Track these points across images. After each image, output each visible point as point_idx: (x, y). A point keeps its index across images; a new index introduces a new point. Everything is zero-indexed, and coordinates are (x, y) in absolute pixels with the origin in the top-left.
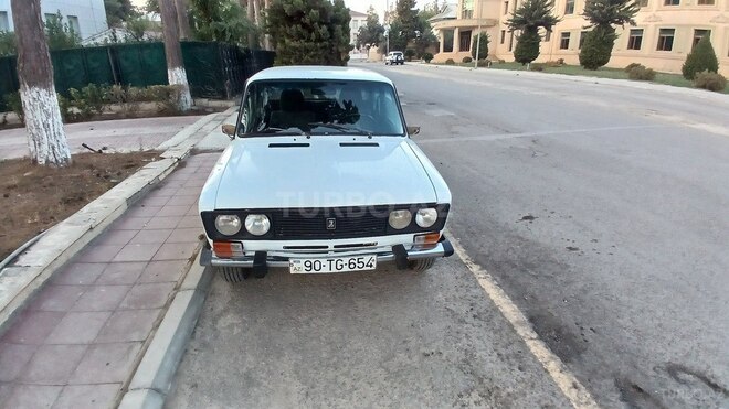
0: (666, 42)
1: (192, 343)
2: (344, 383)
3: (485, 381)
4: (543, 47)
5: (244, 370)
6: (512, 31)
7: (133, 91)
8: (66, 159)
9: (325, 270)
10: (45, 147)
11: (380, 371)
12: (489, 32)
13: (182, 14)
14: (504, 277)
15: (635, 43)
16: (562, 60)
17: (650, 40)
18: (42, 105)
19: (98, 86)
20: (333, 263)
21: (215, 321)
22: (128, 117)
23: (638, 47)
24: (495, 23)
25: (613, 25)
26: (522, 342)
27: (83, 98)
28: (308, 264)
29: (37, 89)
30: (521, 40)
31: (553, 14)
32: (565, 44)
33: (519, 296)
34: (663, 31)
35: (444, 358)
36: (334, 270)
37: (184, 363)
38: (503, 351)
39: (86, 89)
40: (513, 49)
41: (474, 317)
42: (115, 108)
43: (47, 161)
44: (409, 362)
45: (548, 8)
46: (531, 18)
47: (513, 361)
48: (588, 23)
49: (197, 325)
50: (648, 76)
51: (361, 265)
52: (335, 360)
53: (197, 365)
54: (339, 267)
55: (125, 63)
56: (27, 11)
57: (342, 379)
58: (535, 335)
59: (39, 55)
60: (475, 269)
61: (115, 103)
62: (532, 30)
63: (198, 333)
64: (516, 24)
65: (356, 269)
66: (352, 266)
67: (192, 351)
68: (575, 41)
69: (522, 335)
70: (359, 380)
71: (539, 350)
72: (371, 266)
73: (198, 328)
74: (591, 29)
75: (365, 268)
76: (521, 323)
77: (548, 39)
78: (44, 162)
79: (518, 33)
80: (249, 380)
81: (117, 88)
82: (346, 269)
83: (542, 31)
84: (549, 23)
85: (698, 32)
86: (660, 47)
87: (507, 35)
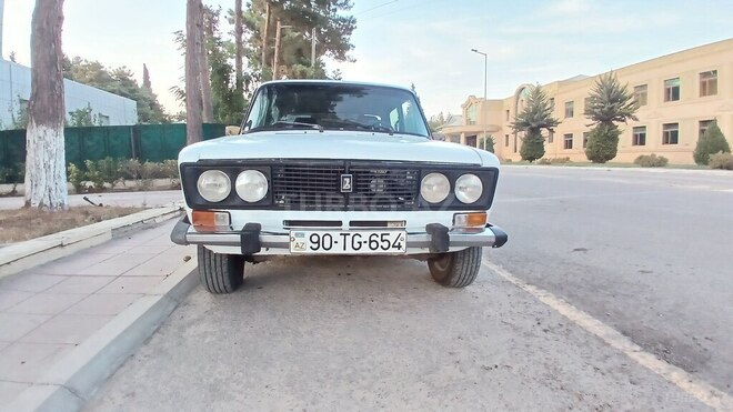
0: (671, 136)
1: (143, 349)
2: (364, 399)
3: (585, 398)
4: (547, 146)
5: (211, 380)
6: (515, 133)
7: (149, 165)
8: (62, 205)
9: (337, 250)
10: (42, 189)
11: (420, 385)
12: (493, 136)
13: (207, 103)
14: (570, 296)
15: (640, 139)
16: (568, 159)
17: (654, 137)
18: (47, 145)
19: (115, 160)
20: (349, 239)
21: (182, 329)
22: (140, 190)
23: (643, 143)
24: (499, 129)
25: (615, 122)
26: (623, 355)
27: (97, 170)
28: (315, 239)
29: (45, 128)
30: (526, 140)
31: (554, 116)
32: (569, 145)
33: (600, 313)
34: (667, 126)
35: (515, 371)
36: (350, 251)
37: (122, 369)
38: (600, 365)
39: (103, 163)
40: (518, 149)
41: (545, 331)
42: (130, 183)
43: (41, 204)
44: (462, 376)
45: (548, 112)
46: (533, 121)
47: (620, 375)
48: (590, 121)
49: (157, 330)
50: (661, 163)
51: (385, 245)
52: (349, 371)
53: (143, 372)
54: (357, 246)
55: (145, 141)
56: (47, 51)
57: (359, 394)
58: (638, 348)
59: (52, 95)
60: (530, 289)
61: (131, 178)
62: (535, 131)
63: (155, 340)
64: (519, 126)
65: (379, 251)
66: (374, 245)
67: (139, 356)
68: (578, 141)
69: (621, 347)
70: (387, 394)
71: (649, 361)
72: (399, 247)
73: (158, 334)
74: (594, 127)
75: (392, 250)
76: (614, 338)
77: (551, 141)
78: (37, 205)
79: (523, 134)
80: (215, 391)
81: (134, 162)
82: (365, 250)
83: (544, 132)
84: (550, 124)
85: (704, 123)
86: (666, 142)
87: (512, 137)
